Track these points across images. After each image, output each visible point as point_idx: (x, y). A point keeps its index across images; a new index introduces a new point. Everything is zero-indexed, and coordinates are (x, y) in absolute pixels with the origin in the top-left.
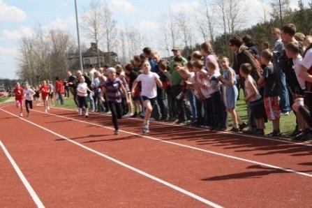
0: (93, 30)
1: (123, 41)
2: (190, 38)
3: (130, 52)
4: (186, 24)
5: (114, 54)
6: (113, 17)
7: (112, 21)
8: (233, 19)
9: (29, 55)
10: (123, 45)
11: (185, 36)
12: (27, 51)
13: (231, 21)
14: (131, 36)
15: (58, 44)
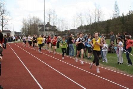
0: (49, 18)
1: (59, 22)
2: (83, 23)
3: (61, 27)
4: (82, 18)
5: (56, 27)
6: (56, 14)
7: (56, 15)
8: (99, 18)
9: (25, 24)
10: (59, 24)
11: (81, 23)
12: (24, 22)
14: (62, 21)
15: (35, 21)
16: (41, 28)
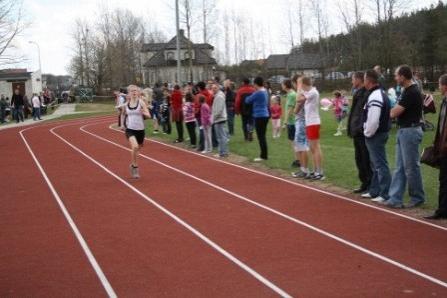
1: (227, 28)
2: (326, 28)
5: (212, 48)
9: (84, 43)
10: (227, 35)
11: (319, 25)
12: (81, 37)
13: (388, 5)
14: (239, 22)
15: (125, 29)
16: (151, 54)
